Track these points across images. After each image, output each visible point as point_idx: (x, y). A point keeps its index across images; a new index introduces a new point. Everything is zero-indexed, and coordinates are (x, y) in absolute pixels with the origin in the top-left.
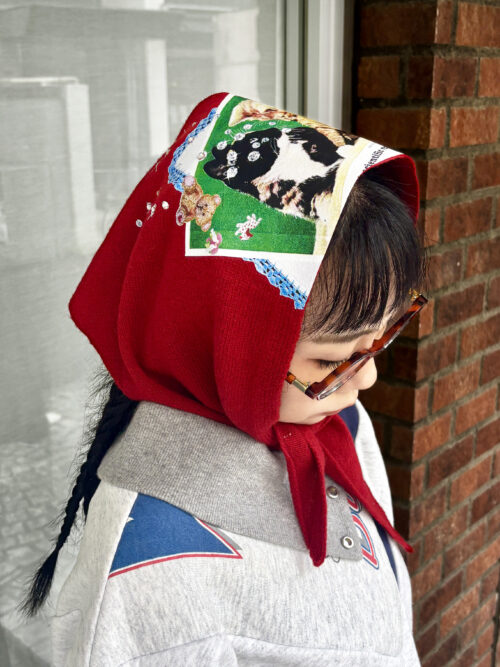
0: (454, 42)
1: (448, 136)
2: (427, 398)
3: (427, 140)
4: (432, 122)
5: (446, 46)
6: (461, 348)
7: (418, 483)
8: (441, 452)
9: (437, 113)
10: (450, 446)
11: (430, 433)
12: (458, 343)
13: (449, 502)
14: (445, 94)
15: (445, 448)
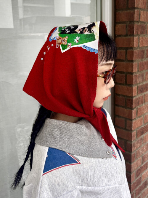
0: (140, 20)
1: (139, 44)
2: (136, 113)
3: (133, 45)
4: (134, 40)
5: (137, 21)
6: (145, 99)
7: (134, 136)
8: (140, 128)
9: (136, 38)
10: (143, 126)
11: (137, 122)
12: (144, 98)
13: (143, 142)
14: (138, 33)
15: (141, 127)
